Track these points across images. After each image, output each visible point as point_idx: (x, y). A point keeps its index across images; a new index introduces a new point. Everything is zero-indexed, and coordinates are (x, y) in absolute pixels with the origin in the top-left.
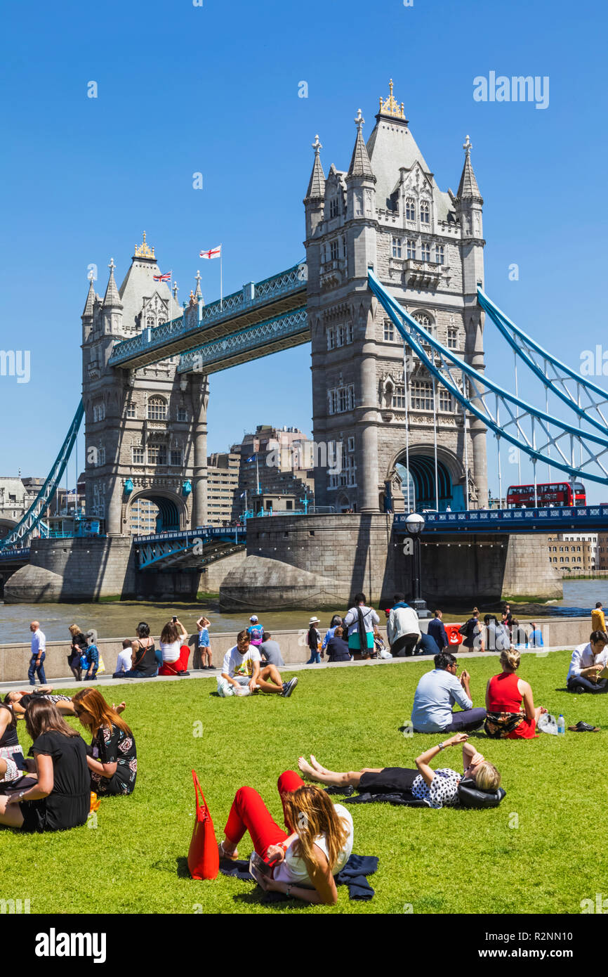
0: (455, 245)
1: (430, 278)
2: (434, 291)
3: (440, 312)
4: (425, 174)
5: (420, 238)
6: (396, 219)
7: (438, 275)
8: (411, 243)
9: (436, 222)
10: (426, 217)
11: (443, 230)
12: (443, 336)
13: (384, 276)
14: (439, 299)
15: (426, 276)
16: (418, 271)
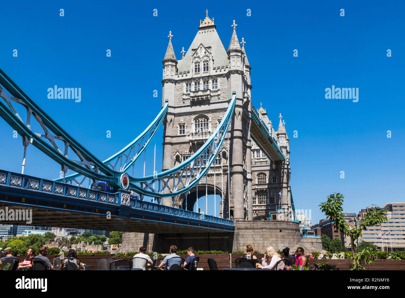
0: (224, 77)
1: (203, 98)
2: (209, 104)
3: (213, 114)
4: (205, 48)
5: (201, 79)
6: (188, 74)
7: (207, 95)
8: (198, 83)
9: (212, 68)
10: (206, 68)
11: (216, 72)
12: (215, 125)
13: (181, 104)
14: (212, 107)
15: (200, 98)
16: (196, 96)
